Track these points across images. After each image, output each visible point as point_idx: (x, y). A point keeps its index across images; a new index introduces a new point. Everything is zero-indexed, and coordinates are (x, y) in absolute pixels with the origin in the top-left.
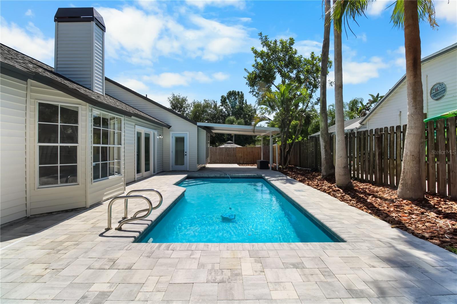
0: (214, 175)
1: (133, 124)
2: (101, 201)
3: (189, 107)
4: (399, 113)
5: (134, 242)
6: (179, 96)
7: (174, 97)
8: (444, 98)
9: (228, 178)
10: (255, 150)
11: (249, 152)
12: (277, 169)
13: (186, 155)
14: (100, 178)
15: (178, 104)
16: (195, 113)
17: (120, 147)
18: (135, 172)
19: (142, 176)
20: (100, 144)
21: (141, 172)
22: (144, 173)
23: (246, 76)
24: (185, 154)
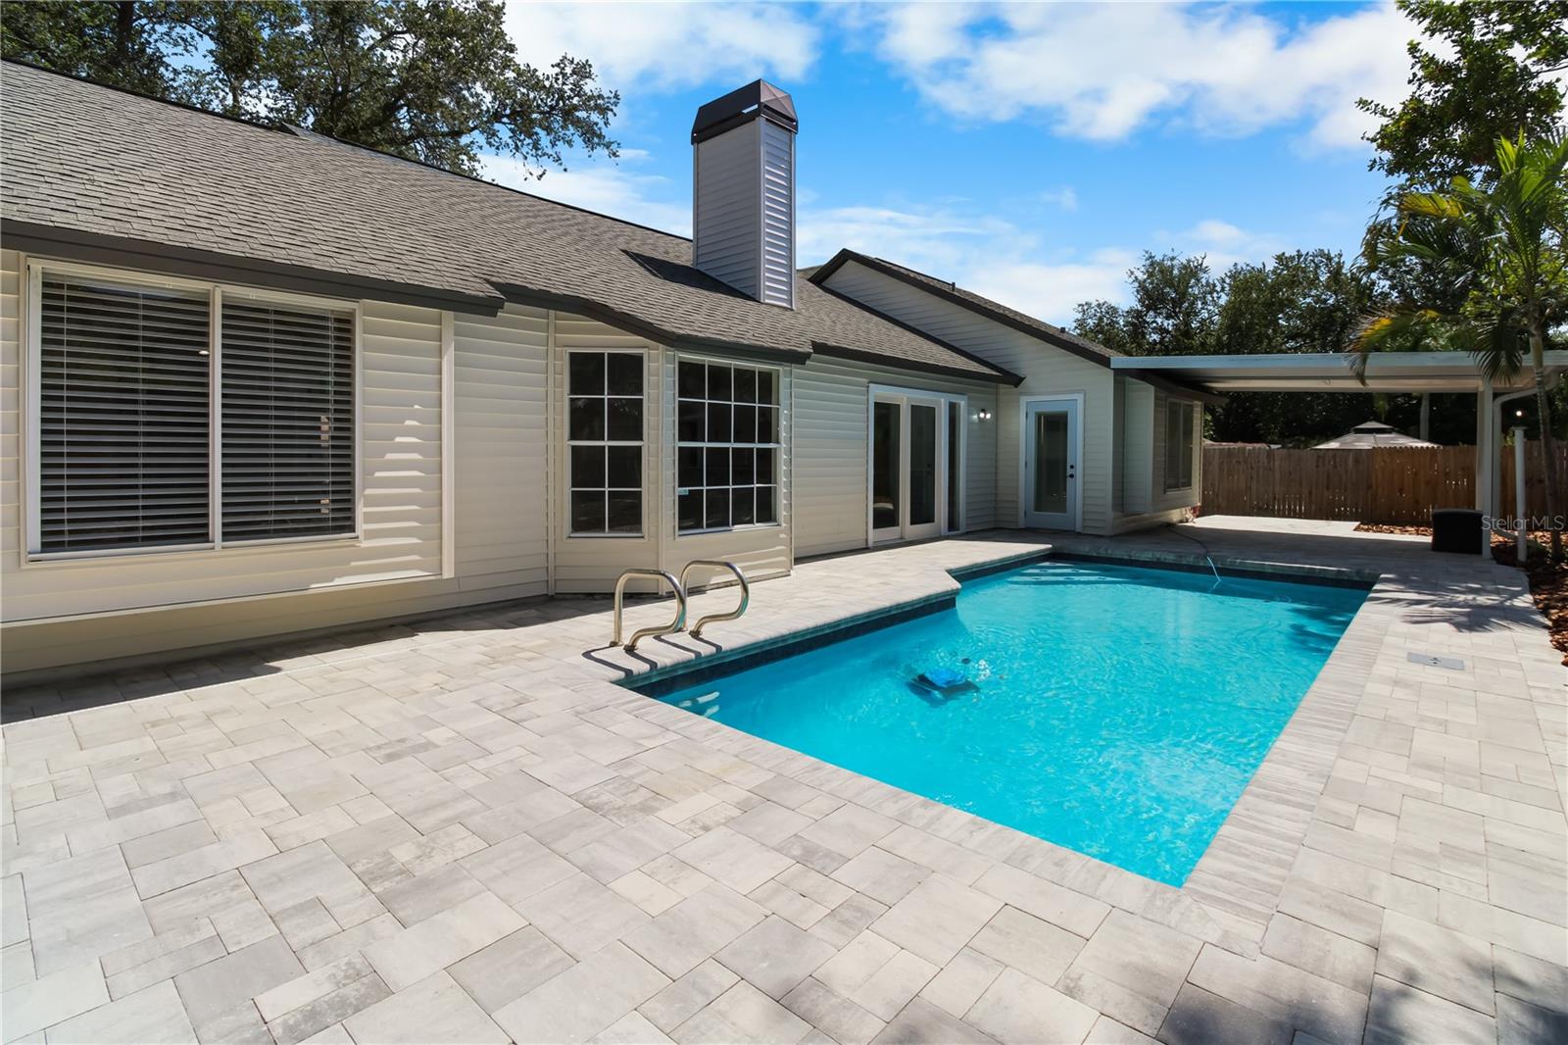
0: (1150, 556)
1: (864, 380)
2: (705, 586)
3: (1211, 293)
5: (619, 683)
6: (1173, 259)
7: (1152, 264)
9: (1208, 570)
12: (1522, 556)
13: (1072, 476)
14: (702, 527)
15: (1167, 290)
16: (1232, 313)
17: (775, 449)
18: (867, 523)
19: (902, 538)
20: (704, 441)
21: (898, 525)
22: (906, 526)
24: (1069, 471)
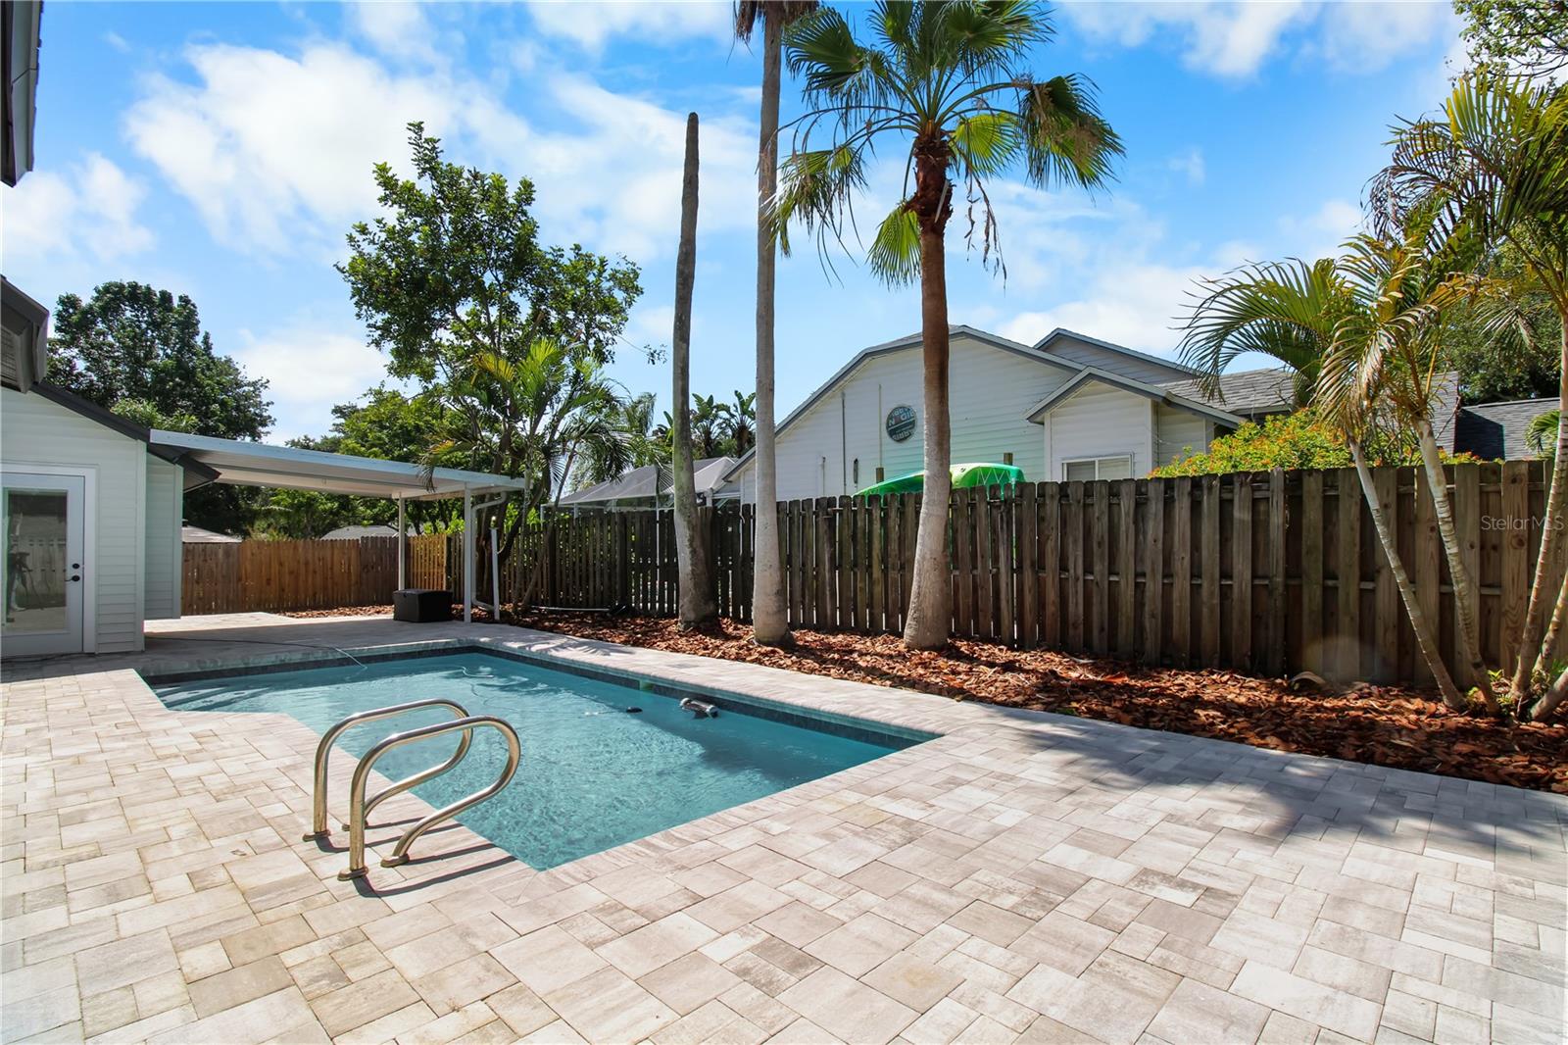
4: (821, 463)
8: (913, 438)
10: (333, 554)
11: (307, 564)
12: (497, 616)
13: (76, 579)
23: (345, 263)
24: (70, 576)
